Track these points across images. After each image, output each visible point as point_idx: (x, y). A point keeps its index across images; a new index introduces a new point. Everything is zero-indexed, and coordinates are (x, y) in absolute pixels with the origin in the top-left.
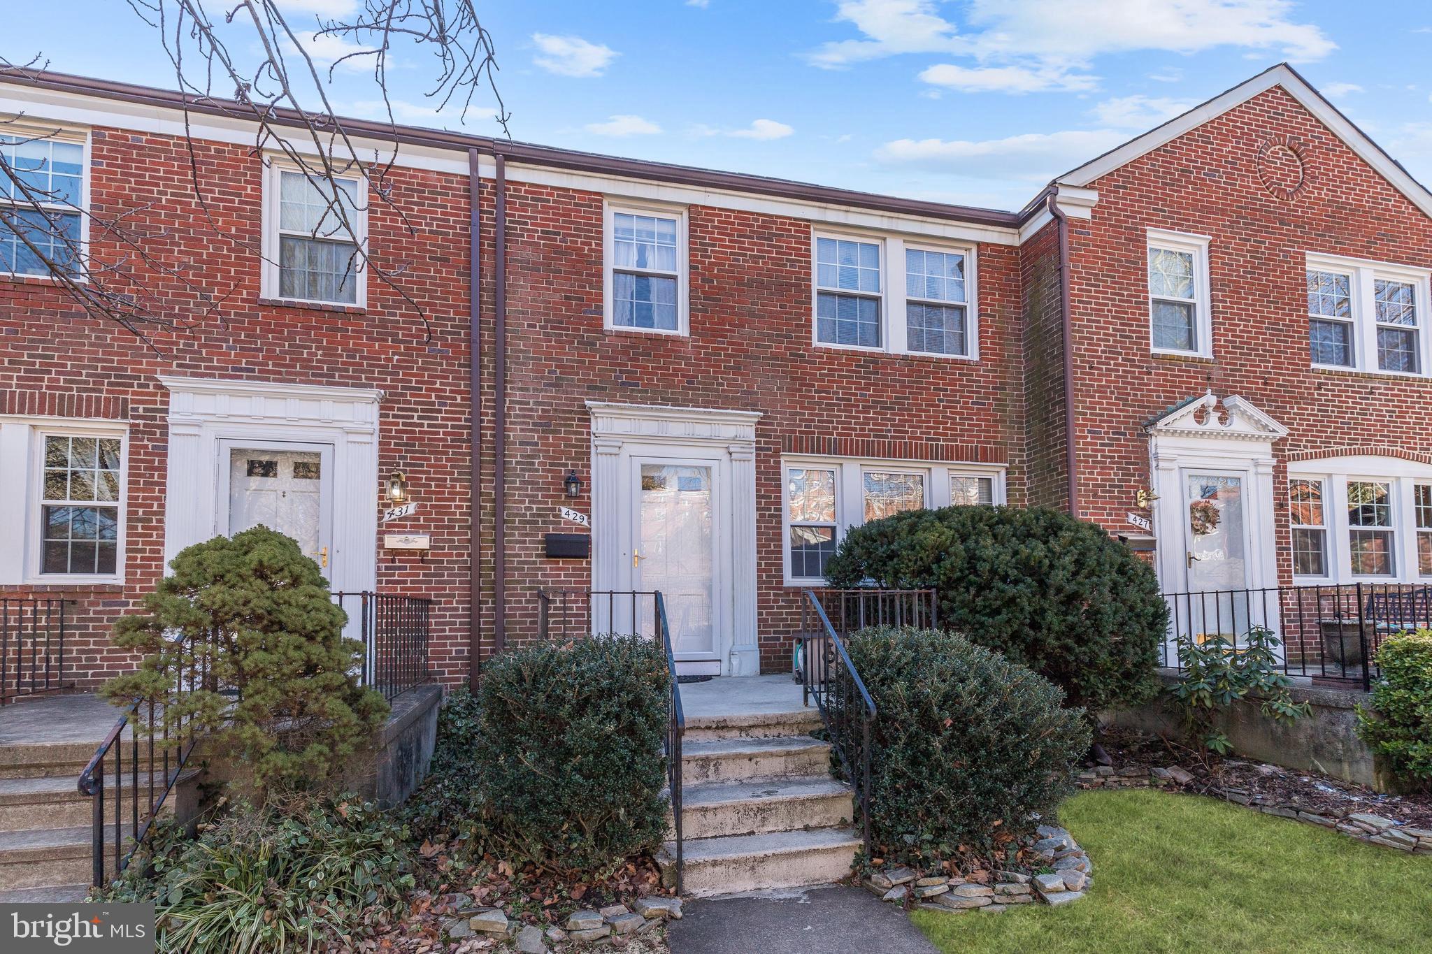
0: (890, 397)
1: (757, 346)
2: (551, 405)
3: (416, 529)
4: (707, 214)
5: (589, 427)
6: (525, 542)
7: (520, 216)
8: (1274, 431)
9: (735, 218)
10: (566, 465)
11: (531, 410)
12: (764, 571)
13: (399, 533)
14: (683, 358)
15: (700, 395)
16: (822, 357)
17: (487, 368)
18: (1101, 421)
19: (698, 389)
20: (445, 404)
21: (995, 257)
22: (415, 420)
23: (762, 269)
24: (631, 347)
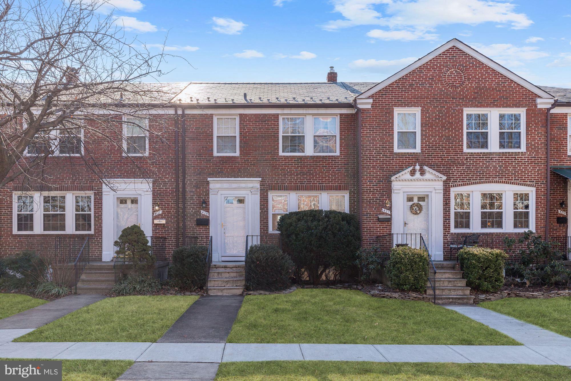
0: (306, 170)
1: (261, 157)
2: (198, 180)
3: (162, 218)
4: (245, 116)
5: (209, 186)
6: (191, 221)
7: (189, 124)
8: (441, 178)
9: (254, 116)
10: (202, 198)
11: (193, 182)
12: (262, 228)
13: (158, 219)
14: (237, 163)
15: (242, 174)
16: (282, 159)
17: (180, 170)
18: (373, 177)
19: (242, 172)
20: (169, 182)
21: (346, 118)
22: (161, 187)
23: (263, 131)
24: (222, 161)
